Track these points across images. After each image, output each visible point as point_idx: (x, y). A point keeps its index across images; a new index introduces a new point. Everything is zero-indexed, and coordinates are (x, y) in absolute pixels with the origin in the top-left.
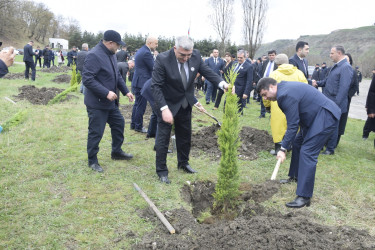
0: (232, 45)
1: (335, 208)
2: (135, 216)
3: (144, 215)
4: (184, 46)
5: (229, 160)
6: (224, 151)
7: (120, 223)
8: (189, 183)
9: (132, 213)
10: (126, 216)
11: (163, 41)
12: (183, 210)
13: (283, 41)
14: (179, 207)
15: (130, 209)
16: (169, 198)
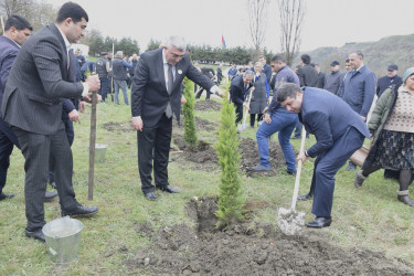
0: (268, 52)
1: (353, 228)
2: (132, 230)
3: (141, 230)
4: (178, 46)
5: (229, 176)
6: (223, 165)
7: (114, 237)
8: (196, 198)
9: (129, 227)
10: (121, 230)
11: (193, 48)
12: (184, 226)
13: (326, 49)
14: (180, 223)
15: (127, 223)
16: (172, 213)
